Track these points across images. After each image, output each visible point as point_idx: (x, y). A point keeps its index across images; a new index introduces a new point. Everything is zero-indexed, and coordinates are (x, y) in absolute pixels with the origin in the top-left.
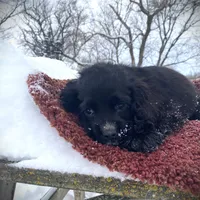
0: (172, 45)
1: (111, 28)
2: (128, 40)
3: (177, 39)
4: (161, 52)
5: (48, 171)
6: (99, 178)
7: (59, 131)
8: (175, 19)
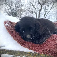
0: (48, 13)
1: (31, 8)
2: (35, 12)
3: (49, 12)
4: (45, 15)
5: (10, 50)
6: (26, 52)
7: (13, 38)
8: (49, 6)
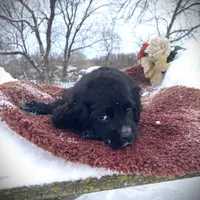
0: (77, 30)
2: (33, 25)
4: (68, 37)
5: (25, 187)
6: (78, 181)
